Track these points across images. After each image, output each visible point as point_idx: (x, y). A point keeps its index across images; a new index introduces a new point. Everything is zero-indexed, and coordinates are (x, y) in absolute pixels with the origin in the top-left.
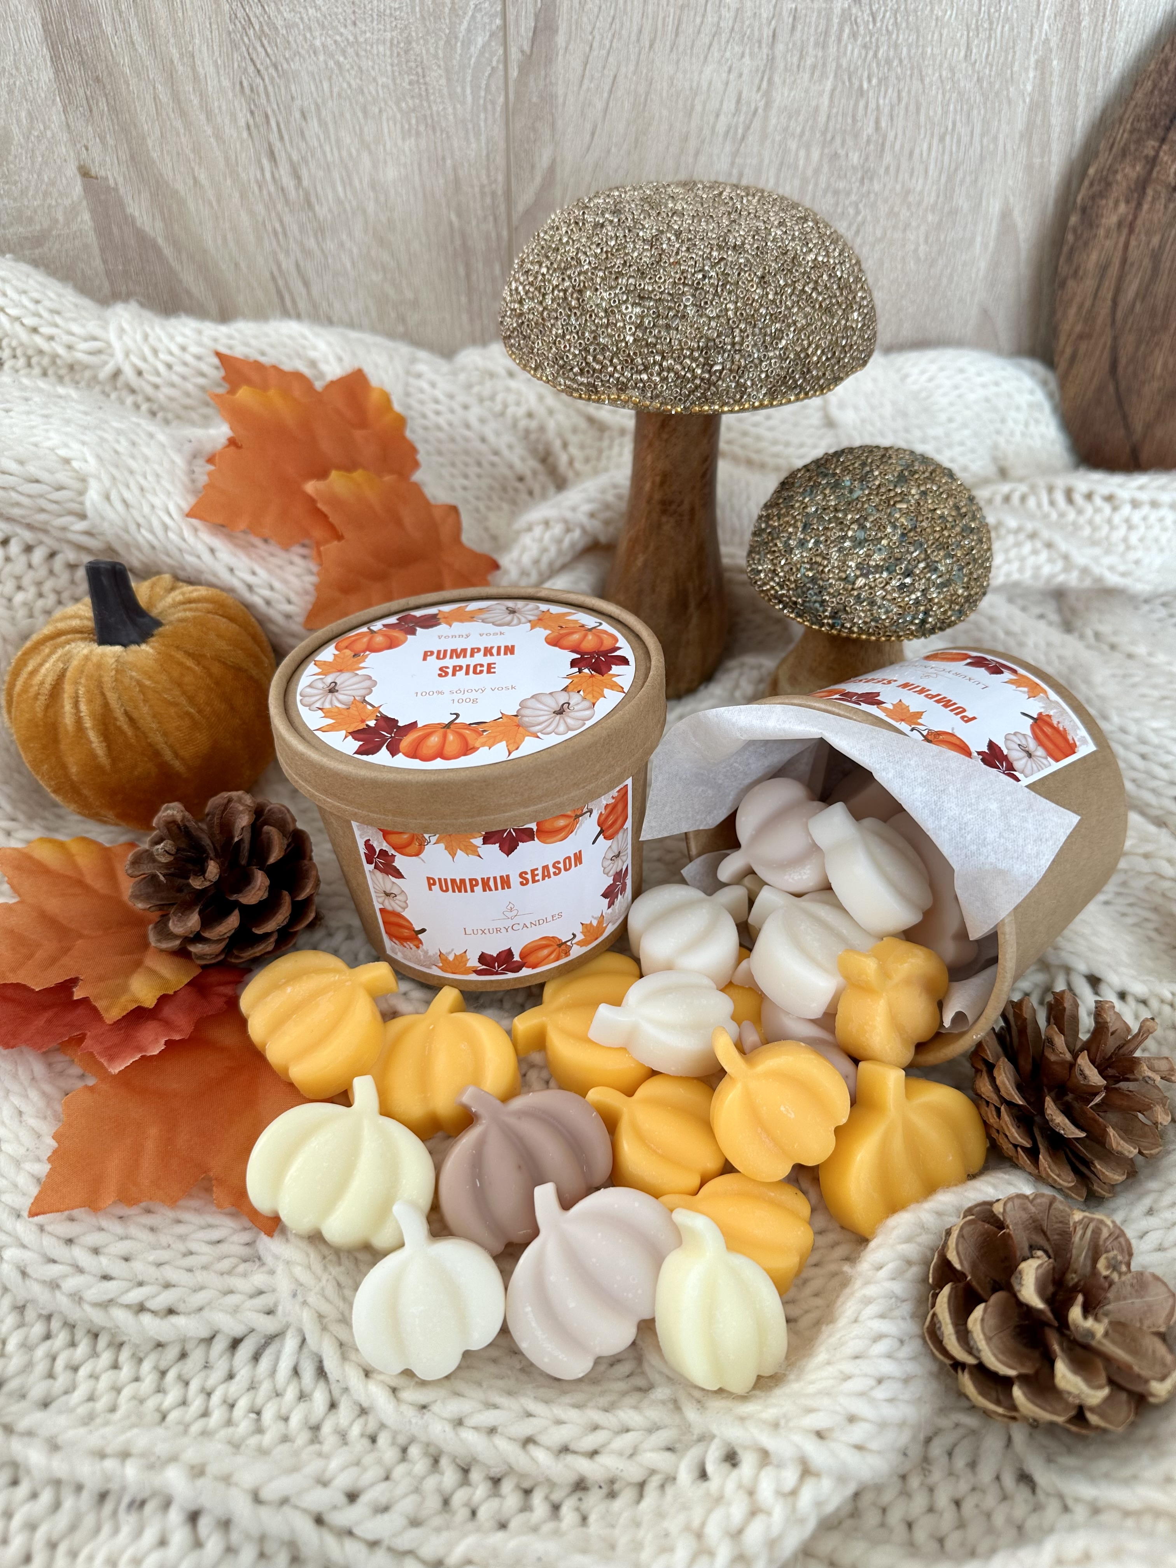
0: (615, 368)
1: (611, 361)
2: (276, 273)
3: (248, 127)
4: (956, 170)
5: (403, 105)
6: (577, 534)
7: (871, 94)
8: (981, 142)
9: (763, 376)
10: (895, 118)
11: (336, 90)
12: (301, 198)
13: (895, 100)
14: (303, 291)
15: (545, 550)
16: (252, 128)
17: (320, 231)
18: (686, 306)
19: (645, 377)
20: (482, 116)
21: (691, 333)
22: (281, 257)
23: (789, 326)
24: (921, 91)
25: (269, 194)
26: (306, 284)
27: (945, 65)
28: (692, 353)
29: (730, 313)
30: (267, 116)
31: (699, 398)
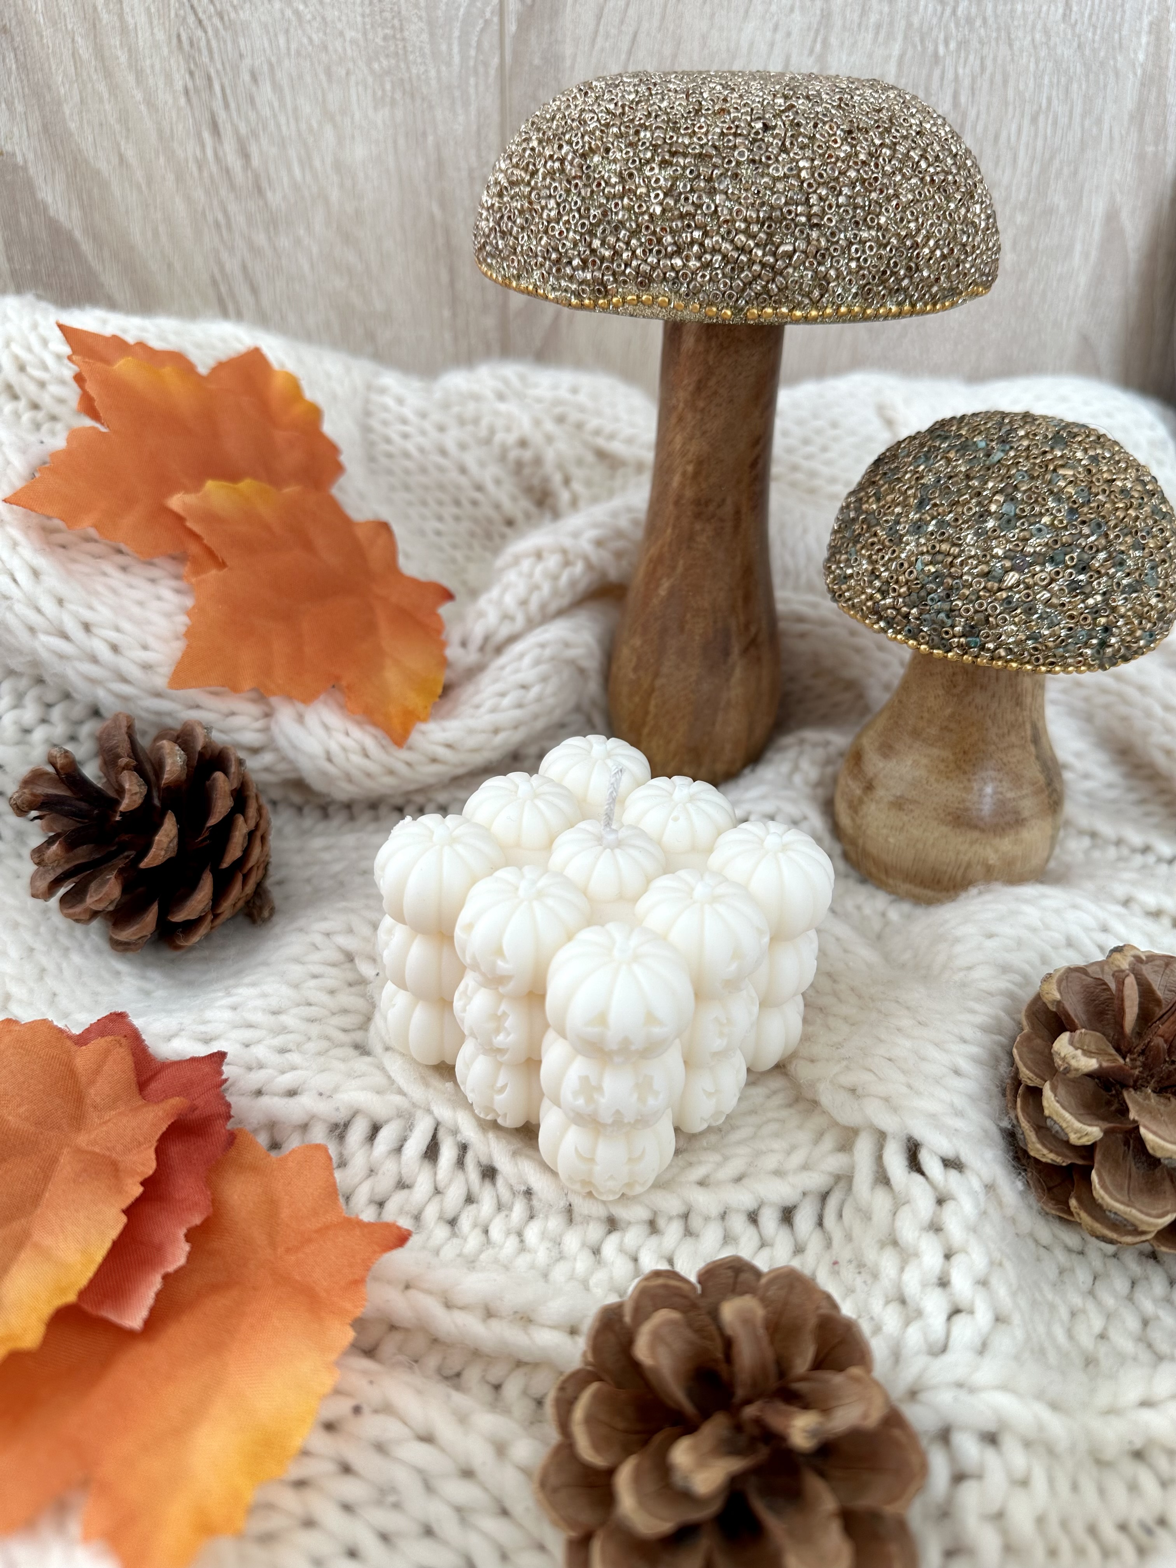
1: (628, 244)
3: (187, 92)
4: (1052, 158)
5: (376, 66)
7: (948, 61)
8: (1082, 126)
9: (853, 265)
10: (977, 92)
11: (293, 46)
12: (250, 182)
13: (977, 69)
15: (535, 589)
16: (192, 93)
17: (273, 224)
18: (738, 163)
19: (678, 262)
20: (472, 81)
21: (746, 198)
22: (225, 256)
23: (888, 199)
24: (1009, 58)
25: (211, 177)
26: (254, 290)
27: (1039, 26)
28: (748, 227)
29: (804, 174)
30: (209, 79)
31: (758, 295)
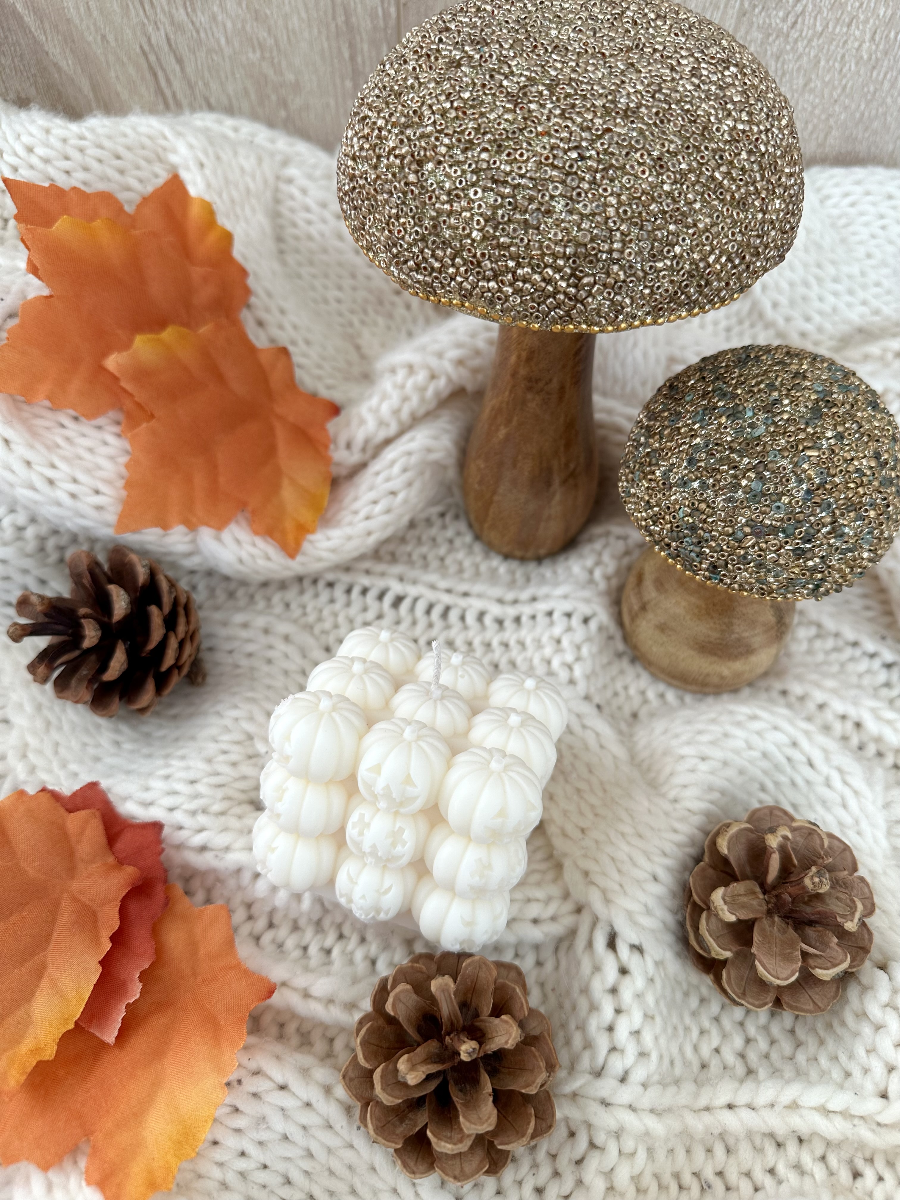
0: (458, 269)
1: (453, 260)
2: (146, 48)
6: (442, 382)
14: (177, 68)
15: (405, 399)
18: (552, 197)
19: (494, 285)
21: (556, 235)
23: (687, 227)
29: (610, 209)
31: (561, 316)
